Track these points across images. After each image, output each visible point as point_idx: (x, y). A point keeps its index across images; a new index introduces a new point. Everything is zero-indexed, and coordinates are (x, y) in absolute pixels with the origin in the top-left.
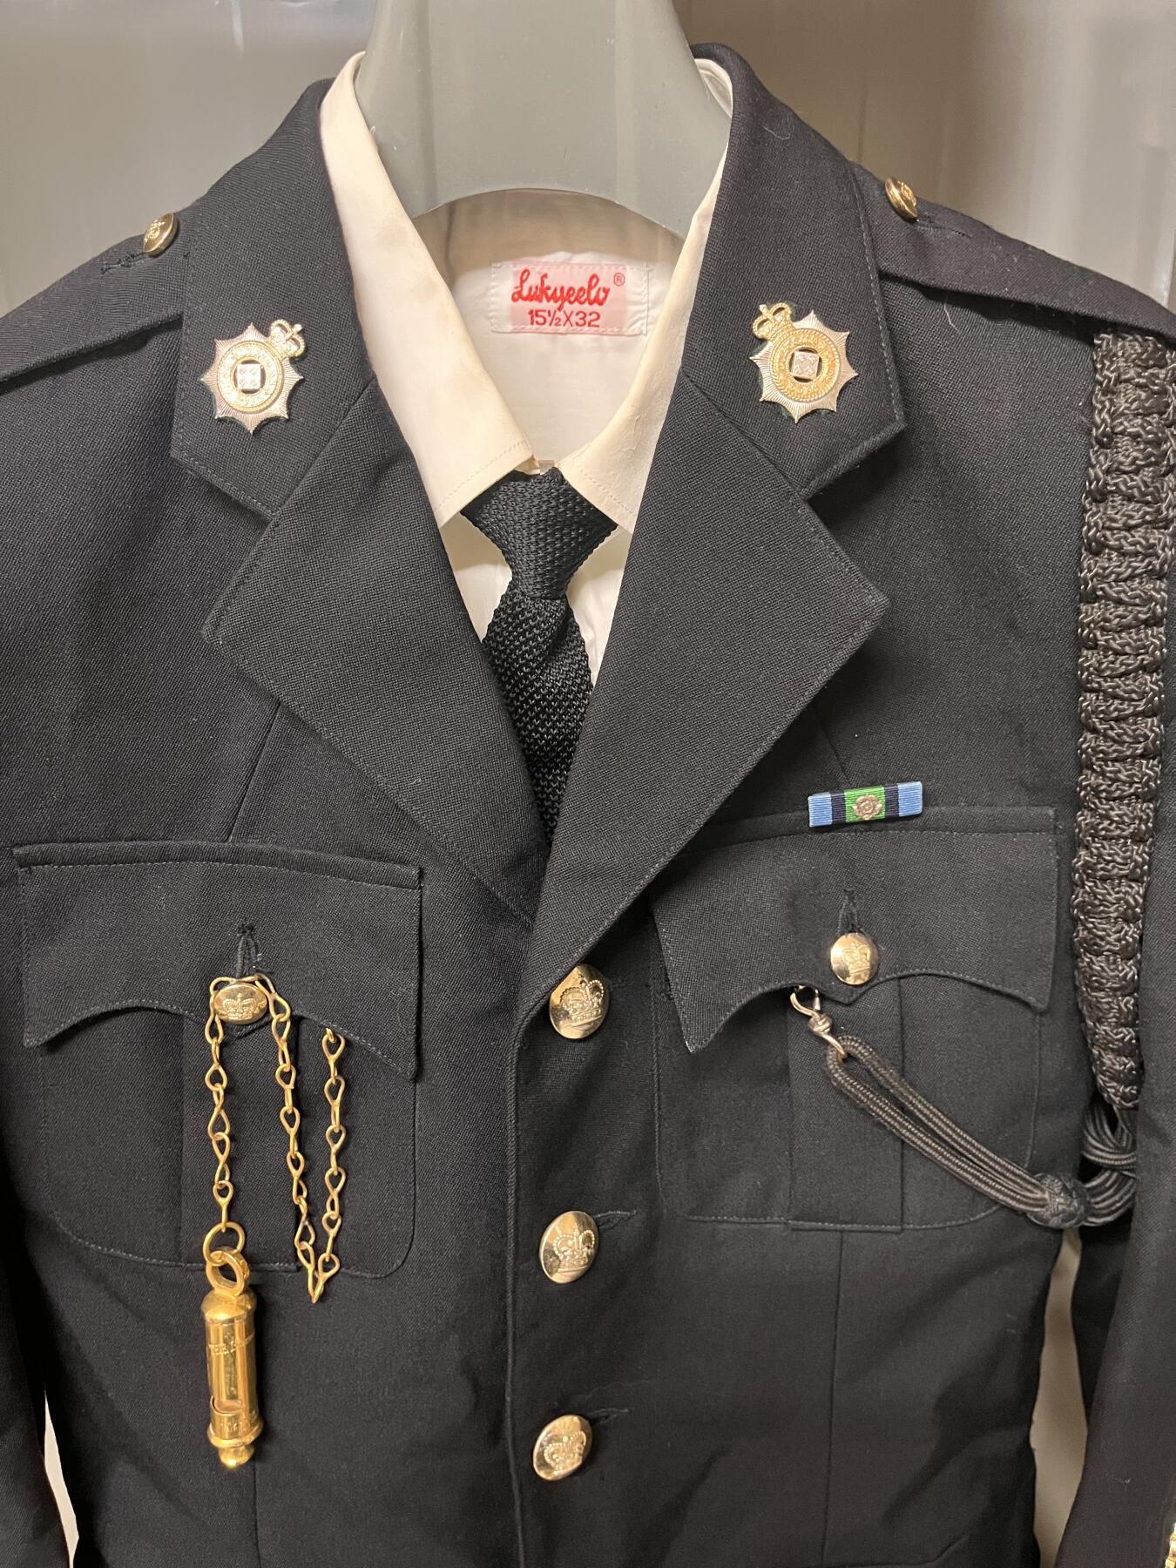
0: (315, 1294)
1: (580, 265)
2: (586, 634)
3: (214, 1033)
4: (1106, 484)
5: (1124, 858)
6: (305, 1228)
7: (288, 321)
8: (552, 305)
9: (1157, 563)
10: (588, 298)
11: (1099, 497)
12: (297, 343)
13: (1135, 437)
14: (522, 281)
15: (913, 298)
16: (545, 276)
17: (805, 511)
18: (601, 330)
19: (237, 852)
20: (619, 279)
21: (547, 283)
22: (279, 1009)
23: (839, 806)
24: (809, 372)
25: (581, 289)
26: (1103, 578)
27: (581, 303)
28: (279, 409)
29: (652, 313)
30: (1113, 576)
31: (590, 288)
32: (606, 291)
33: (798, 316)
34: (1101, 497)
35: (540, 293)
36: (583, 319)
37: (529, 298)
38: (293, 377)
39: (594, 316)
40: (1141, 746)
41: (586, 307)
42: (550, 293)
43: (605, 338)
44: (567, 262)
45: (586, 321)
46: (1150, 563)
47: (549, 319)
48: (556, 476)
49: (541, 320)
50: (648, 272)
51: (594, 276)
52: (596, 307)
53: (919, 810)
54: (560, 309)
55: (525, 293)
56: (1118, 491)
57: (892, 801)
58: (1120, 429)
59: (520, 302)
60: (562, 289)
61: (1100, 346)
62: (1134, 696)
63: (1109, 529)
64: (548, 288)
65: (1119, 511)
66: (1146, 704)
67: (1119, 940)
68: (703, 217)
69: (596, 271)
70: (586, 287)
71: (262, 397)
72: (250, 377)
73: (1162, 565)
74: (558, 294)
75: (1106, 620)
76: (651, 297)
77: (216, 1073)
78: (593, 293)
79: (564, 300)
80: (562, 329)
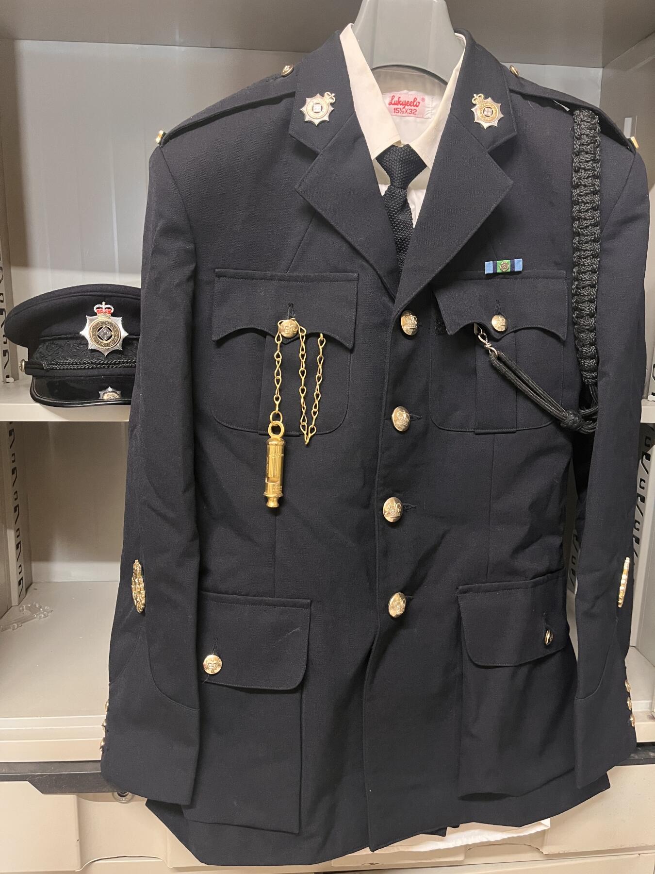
0: (307, 441)
1: (411, 94)
2: (412, 207)
3: (278, 339)
4: (580, 149)
5: (590, 278)
6: (304, 417)
7: (330, 92)
8: (401, 107)
9: (596, 172)
10: (413, 105)
11: (577, 153)
12: (333, 99)
13: (587, 135)
14: (392, 99)
15: (519, 97)
16: (400, 98)
17: (488, 156)
18: (416, 115)
19: (290, 276)
20: (423, 100)
21: (400, 100)
22: (302, 331)
23: (495, 267)
24: (489, 114)
25: (411, 102)
26: (580, 178)
27: (411, 106)
28: (326, 118)
29: (433, 111)
30: (583, 177)
31: (414, 101)
32: (419, 103)
33: (486, 98)
34: (578, 154)
35: (398, 103)
36: (411, 111)
37: (394, 104)
38: (331, 109)
39: (415, 111)
40: (593, 236)
41: (413, 108)
42: (401, 103)
43: (418, 119)
44: (407, 93)
45: (413, 112)
46: (594, 173)
47: (400, 111)
48: (408, 146)
49: (397, 112)
50: (432, 98)
51: (415, 98)
52: (415, 108)
53: (521, 269)
54: (404, 108)
55: (393, 102)
56: (583, 151)
57: (513, 265)
58: (583, 133)
59: (391, 105)
60: (405, 101)
61: (575, 114)
62: (591, 218)
63: (581, 162)
64: (401, 101)
65: (584, 157)
66: (594, 221)
67: (589, 309)
68: (457, 70)
69: (416, 97)
70: (413, 101)
71: (321, 114)
72: (317, 108)
73: (597, 173)
74: (404, 103)
75: (582, 192)
76: (433, 106)
77: (278, 354)
78: (415, 104)
79: (406, 105)
80: (404, 115)
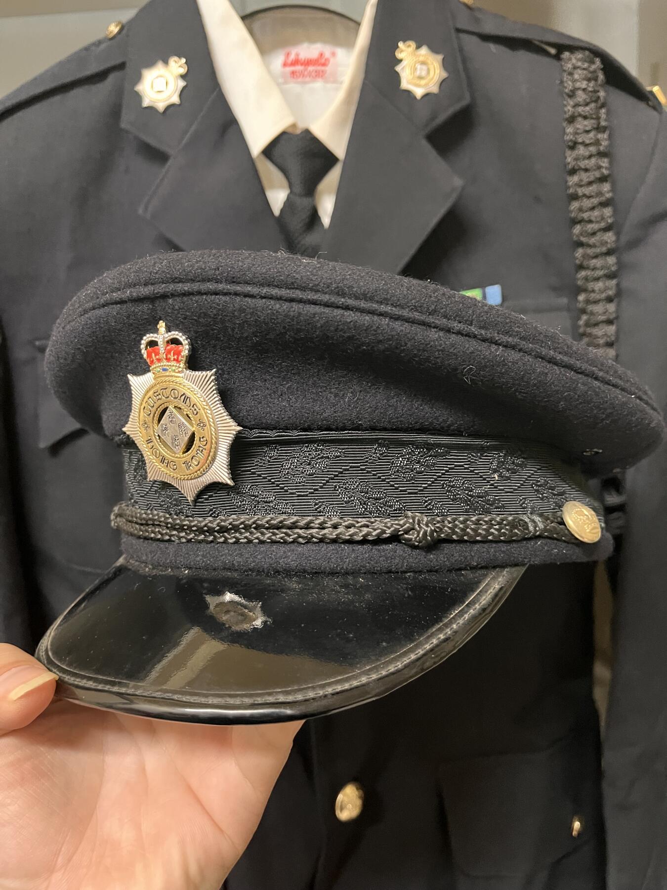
1: (315, 49)
8: (302, 68)
10: (319, 64)
14: (288, 57)
16: (299, 54)
18: (326, 79)
20: (334, 54)
21: (300, 58)
25: (316, 59)
27: (317, 66)
28: (175, 99)
31: (320, 59)
32: (328, 60)
35: (296, 63)
36: (318, 74)
37: (291, 65)
39: (323, 72)
41: (319, 68)
42: (301, 62)
43: (327, 84)
44: (308, 48)
47: (301, 75)
49: (297, 76)
51: (322, 54)
52: (323, 68)
54: (306, 69)
55: (289, 63)
59: (287, 67)
60: (307, 60)
69: (323, 51)
71: (167, 93)
74: (305, 62)
78: (321, 62)
79: (308, 65)
80: (304, 81)
